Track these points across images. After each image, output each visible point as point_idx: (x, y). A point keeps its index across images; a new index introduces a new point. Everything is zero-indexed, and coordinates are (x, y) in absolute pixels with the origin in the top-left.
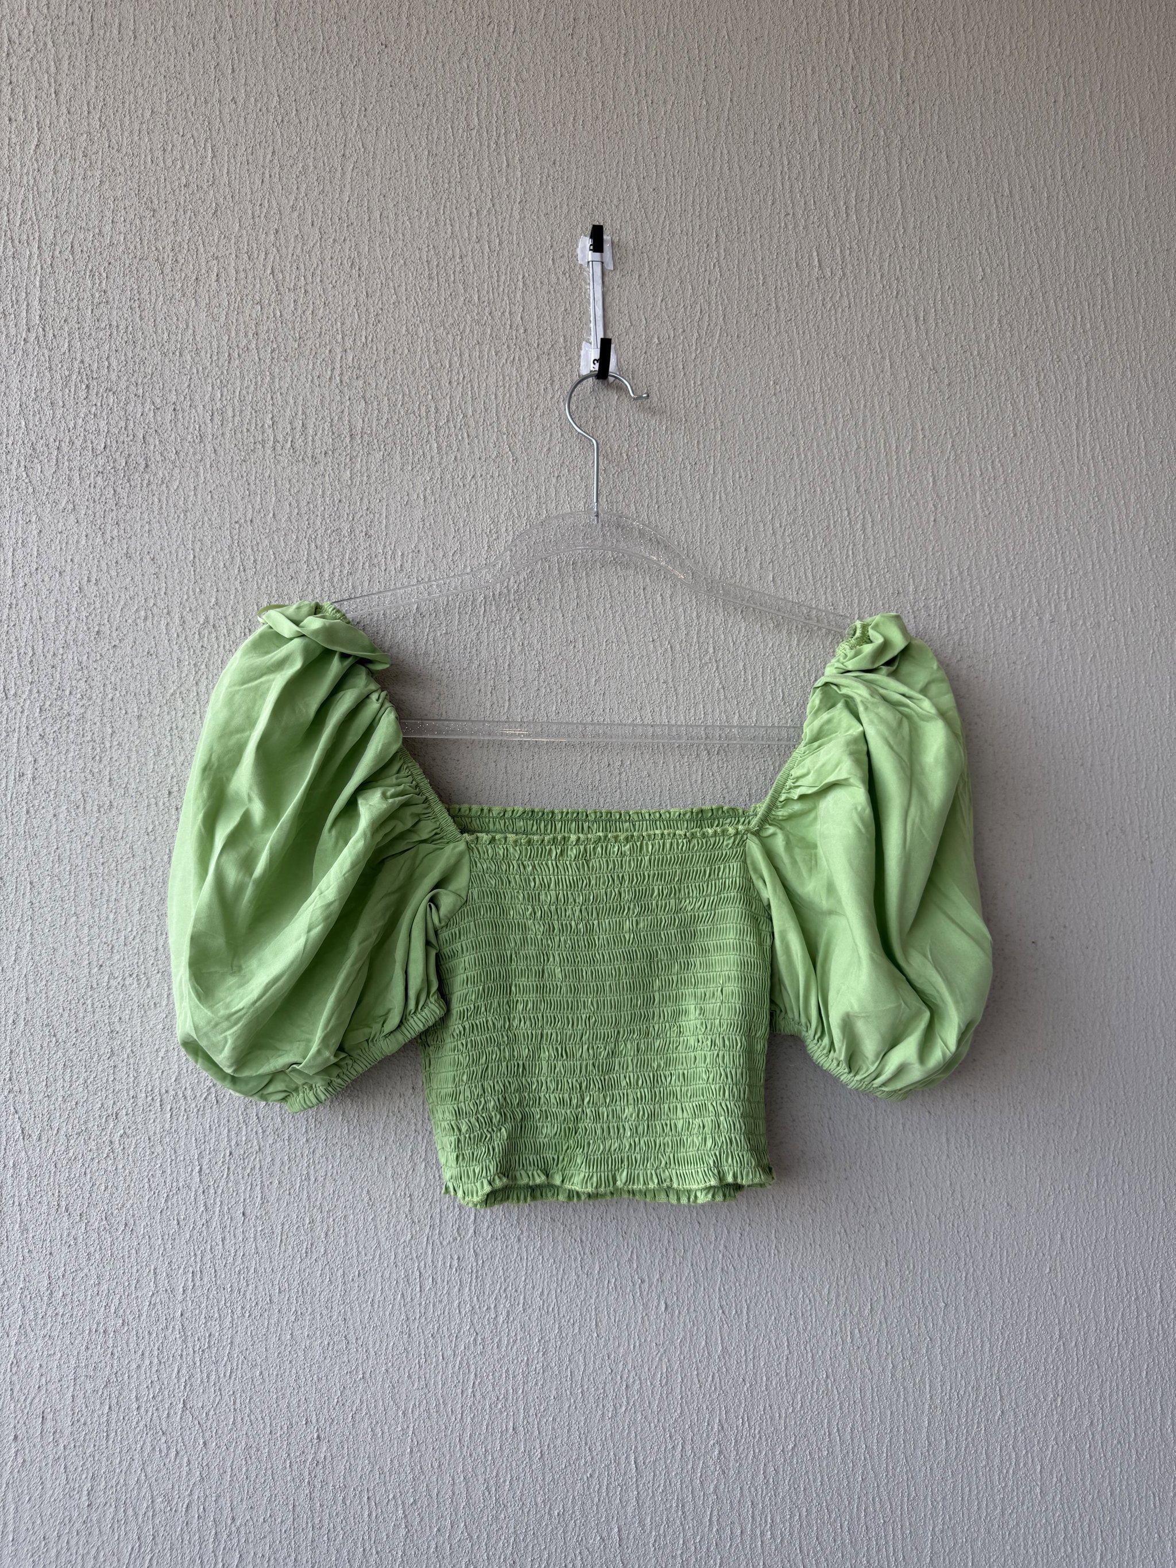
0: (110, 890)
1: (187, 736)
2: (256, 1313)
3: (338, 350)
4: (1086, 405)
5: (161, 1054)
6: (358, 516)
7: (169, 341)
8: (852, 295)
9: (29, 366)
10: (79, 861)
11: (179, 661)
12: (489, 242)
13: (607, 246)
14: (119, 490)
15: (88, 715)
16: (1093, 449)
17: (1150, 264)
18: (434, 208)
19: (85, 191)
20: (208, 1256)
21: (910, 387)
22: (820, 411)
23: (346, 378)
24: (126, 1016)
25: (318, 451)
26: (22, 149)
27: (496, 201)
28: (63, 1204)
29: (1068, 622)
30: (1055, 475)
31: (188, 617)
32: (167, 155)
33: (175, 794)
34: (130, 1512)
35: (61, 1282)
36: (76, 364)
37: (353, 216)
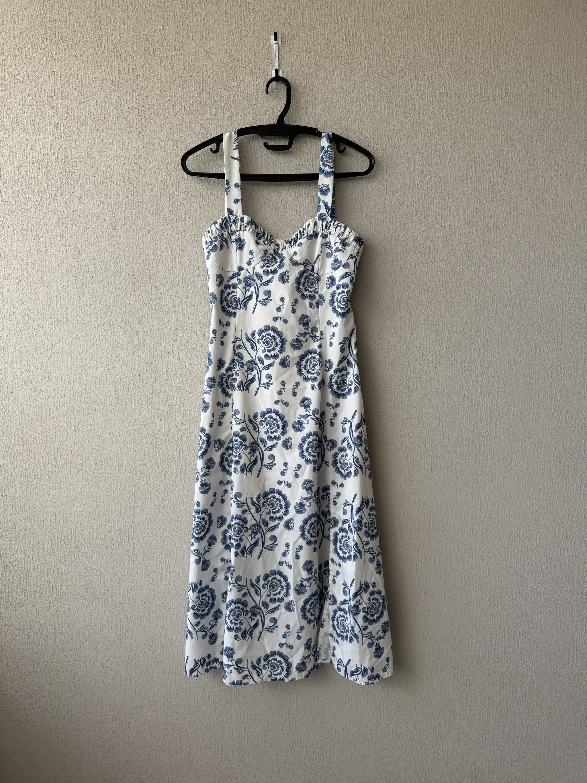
0: (147, 239)
1: (165, 196)
2: (191, 351)
3: (201, 79)
4: (431, 81)
5: (163, 284)
6: (208, 129)
7: (154, 79)
8: (356, 49)
9: (117, 89)
10: (139, 231)
11: (162, 174)
12: (244, 41)
13: (279, 39)
14: (143, 125)
15: (139, 190)
16: (432, 96)
17: (455, 31)
18: (228, 31)
19: (128, 34)
20: (178, 337)
21: (374, 79)
22: (345, 89)
23: (204, 88)
24: (153, 273)
25: (197, 110)
26: (110, 22)
27: (246, 27)
28: (141, 322)
29: (421, 153)
30: (419, 105)
31: (163, 161)
32: (150, 21)
33: (162, 212)
34: (162, 399)
35: (142, 342)
36: (129, 88)
37: (204, 35)
